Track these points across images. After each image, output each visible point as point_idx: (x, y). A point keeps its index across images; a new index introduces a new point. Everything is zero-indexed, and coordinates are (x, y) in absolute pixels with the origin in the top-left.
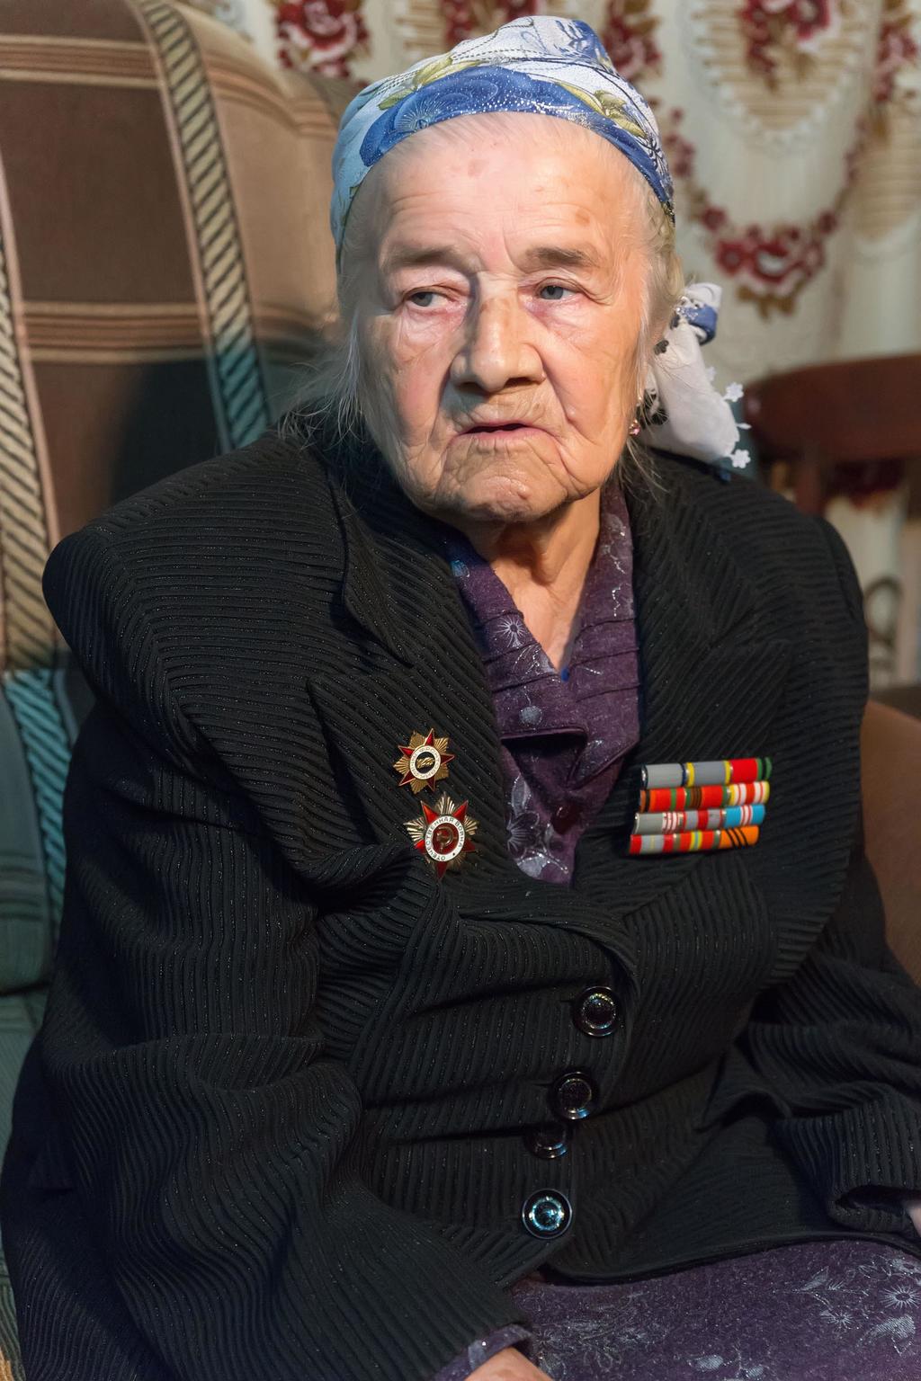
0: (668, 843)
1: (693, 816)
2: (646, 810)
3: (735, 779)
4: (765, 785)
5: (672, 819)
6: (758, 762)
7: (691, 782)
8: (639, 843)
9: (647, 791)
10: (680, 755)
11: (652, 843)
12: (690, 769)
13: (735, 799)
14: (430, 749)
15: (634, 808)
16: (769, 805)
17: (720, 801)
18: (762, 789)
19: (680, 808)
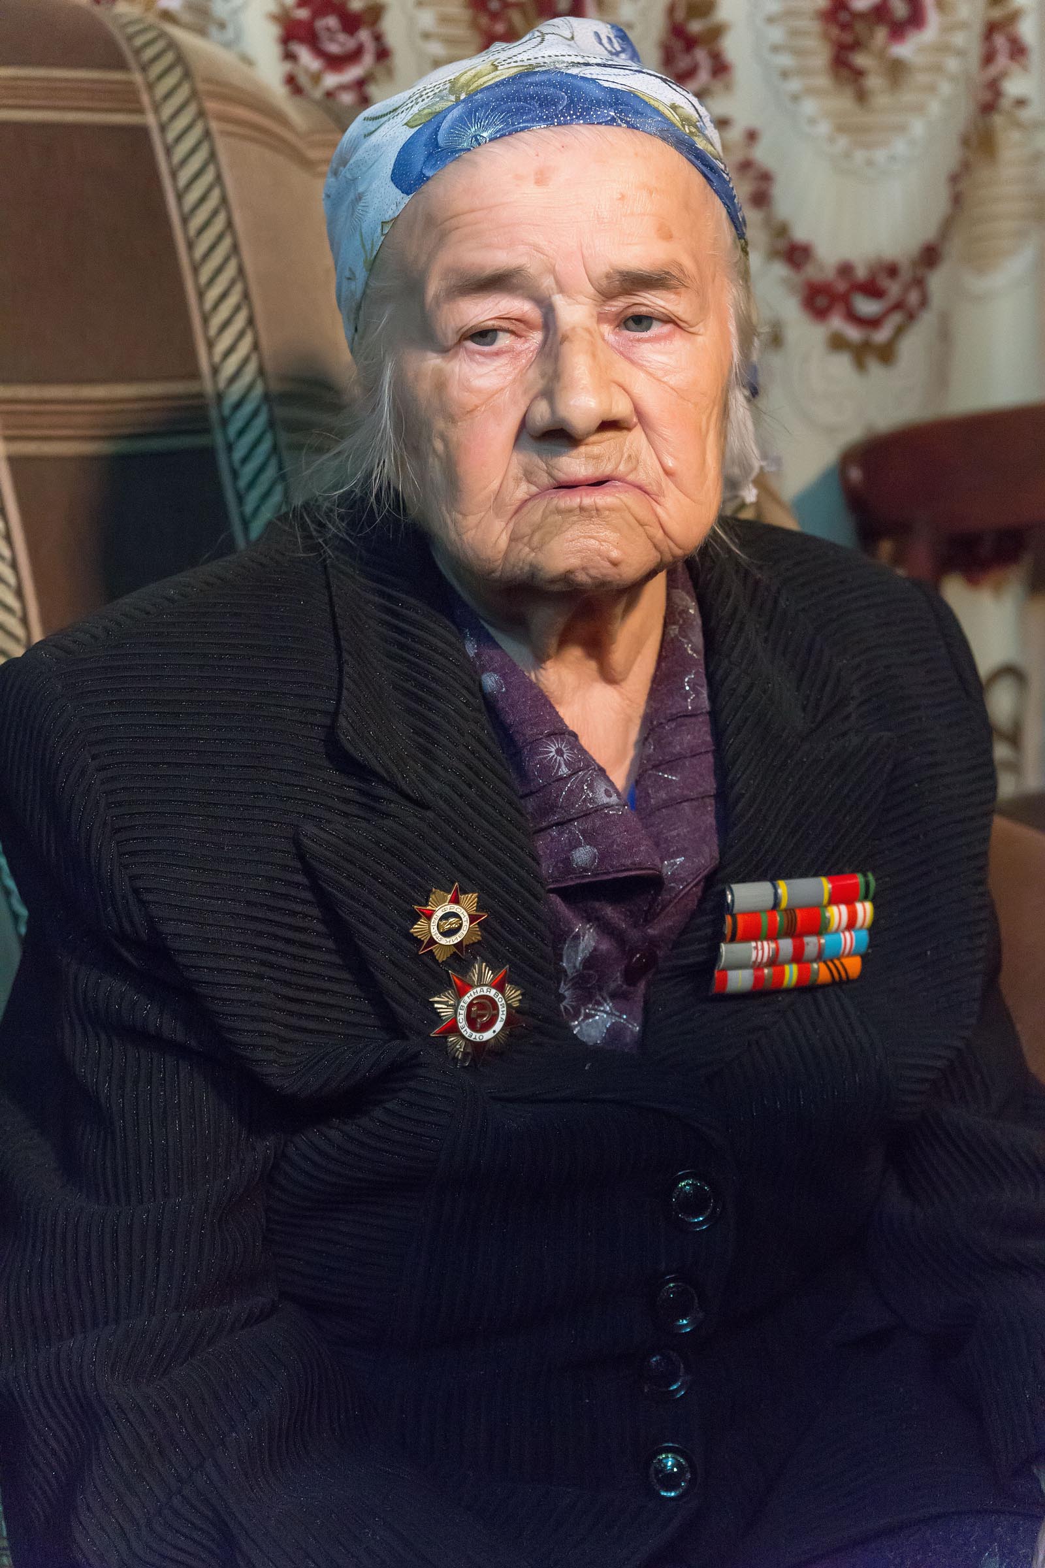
0: (758, 979)
1: (786, 945)
2: (733, 939)
3: (835, 900)
4: (869, 906)
5: (762, 950)
6: (860, 879)
7: (784, 904)
8: (724, 980)
9: (734, 916)
10: (770, 872)
11: (740, 980)
12: (783, 887)
13: (834, 924)
14: (455, 908)
15: (718, 937)
16: (874, 930)
17: (818, 926)
18: (865, 910)
19: (772, 936)
